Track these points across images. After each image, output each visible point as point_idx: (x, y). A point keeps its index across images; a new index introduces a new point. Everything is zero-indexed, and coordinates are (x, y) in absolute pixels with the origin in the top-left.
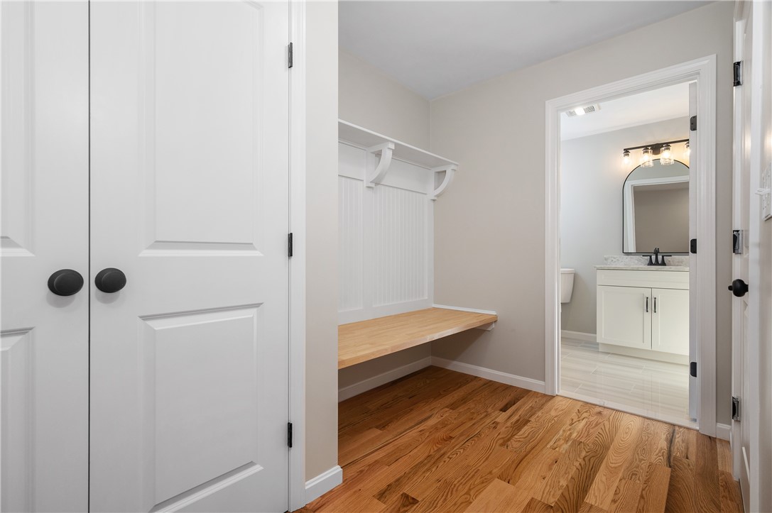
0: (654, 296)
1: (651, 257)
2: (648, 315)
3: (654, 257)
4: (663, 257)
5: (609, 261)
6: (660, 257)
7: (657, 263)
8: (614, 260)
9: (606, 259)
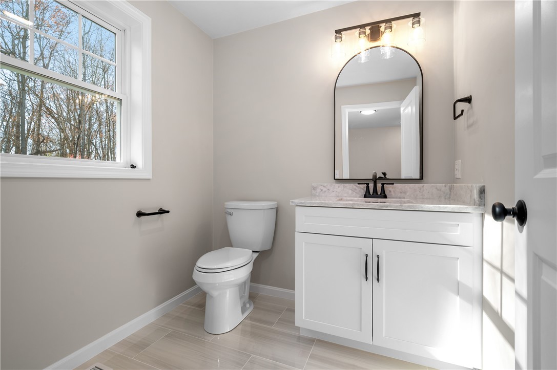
0: (377, 252)
1: (368, 184)
2: (367, 285)
3: (371, 185)
4: (383, 184)
5: (318, 190)
6: (379, 185)
7: (375, 195)
8: (324, 189)
9: (314, 188)
